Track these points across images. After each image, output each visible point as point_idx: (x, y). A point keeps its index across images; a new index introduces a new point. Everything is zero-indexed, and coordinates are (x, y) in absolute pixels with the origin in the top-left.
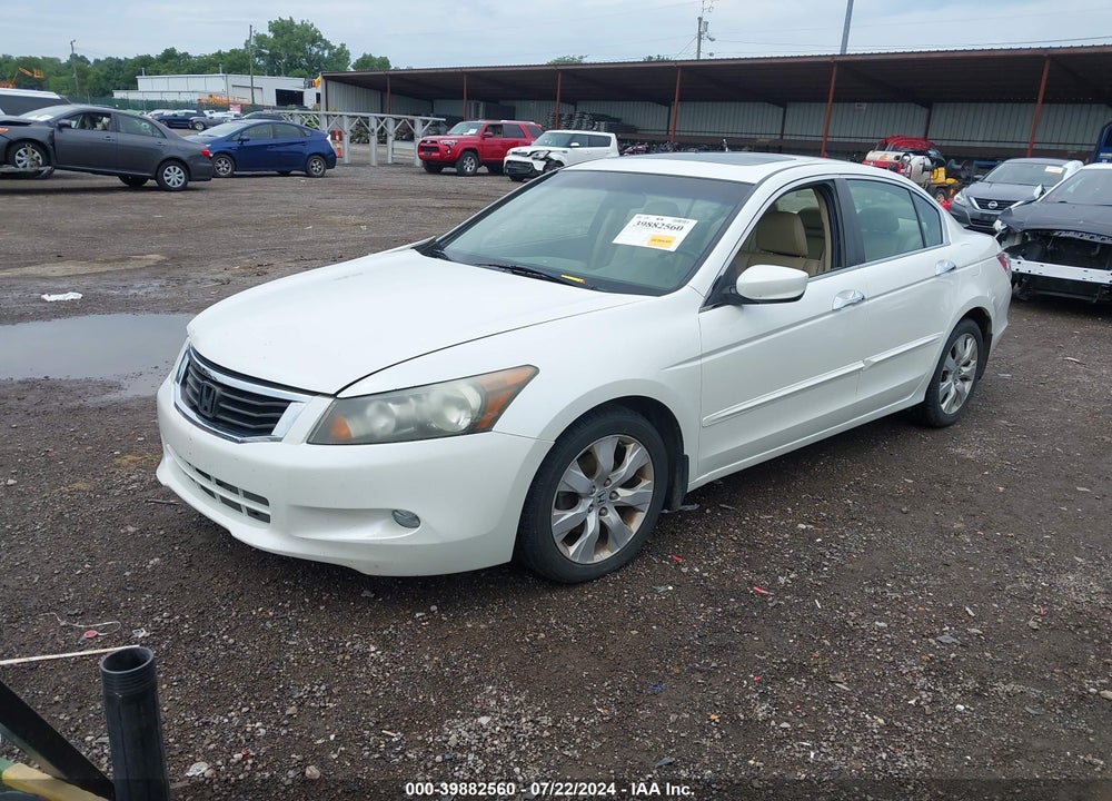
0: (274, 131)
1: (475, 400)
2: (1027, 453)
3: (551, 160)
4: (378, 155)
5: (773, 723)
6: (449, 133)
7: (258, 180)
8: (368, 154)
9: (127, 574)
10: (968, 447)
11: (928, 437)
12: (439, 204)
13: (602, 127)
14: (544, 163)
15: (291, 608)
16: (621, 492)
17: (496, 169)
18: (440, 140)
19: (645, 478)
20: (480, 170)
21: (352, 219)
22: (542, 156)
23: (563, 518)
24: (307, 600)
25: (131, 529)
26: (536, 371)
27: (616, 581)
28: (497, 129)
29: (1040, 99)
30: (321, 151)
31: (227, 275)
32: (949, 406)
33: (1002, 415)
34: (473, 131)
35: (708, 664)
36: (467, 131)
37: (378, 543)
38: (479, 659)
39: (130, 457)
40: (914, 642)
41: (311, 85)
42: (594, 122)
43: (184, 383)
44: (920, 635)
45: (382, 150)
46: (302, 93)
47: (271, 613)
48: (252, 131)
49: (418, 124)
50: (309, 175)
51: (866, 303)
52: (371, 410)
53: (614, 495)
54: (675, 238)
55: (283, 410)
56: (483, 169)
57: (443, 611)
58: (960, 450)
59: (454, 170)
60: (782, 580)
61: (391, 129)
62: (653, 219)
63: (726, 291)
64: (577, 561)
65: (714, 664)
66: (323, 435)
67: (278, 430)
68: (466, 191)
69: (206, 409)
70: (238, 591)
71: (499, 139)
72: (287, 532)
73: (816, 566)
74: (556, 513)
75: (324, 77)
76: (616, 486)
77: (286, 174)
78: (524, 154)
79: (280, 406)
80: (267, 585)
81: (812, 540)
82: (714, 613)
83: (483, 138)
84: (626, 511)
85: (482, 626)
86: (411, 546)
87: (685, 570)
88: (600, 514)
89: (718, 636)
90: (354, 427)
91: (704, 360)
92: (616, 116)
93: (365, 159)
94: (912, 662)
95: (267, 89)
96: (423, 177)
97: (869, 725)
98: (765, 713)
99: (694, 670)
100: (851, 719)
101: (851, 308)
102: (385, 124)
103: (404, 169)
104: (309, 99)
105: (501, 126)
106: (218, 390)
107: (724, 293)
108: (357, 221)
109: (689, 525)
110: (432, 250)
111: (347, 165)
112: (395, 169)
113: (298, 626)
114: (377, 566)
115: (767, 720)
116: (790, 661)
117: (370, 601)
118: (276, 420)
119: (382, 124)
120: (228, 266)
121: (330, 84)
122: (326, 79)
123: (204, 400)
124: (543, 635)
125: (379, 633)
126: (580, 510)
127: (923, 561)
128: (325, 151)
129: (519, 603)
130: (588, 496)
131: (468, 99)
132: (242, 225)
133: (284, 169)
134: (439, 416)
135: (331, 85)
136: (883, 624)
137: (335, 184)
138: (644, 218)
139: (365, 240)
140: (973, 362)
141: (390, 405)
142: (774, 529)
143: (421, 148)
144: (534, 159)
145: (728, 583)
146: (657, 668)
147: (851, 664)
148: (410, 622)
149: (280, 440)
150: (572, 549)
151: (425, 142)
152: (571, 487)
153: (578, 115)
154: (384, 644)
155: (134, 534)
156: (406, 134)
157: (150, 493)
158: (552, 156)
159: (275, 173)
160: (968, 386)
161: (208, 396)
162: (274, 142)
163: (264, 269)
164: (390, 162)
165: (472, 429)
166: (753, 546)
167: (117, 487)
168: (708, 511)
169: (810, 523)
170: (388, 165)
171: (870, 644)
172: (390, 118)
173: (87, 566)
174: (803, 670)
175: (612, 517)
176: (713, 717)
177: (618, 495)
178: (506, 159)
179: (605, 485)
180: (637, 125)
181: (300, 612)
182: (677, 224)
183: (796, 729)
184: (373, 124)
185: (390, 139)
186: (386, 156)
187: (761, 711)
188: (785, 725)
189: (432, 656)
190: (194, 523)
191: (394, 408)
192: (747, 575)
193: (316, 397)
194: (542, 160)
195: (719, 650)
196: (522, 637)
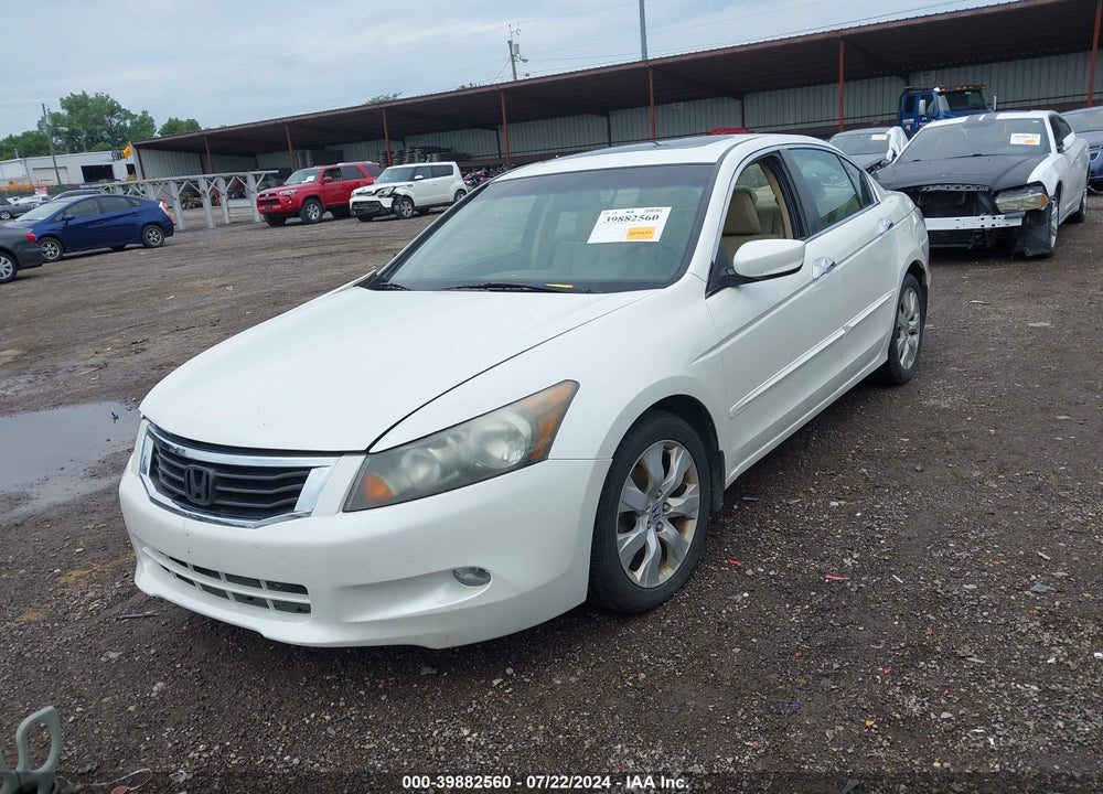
0: (100, 206)
1: (525, 428)
2: (993, 393)
3: (398, 195)
4: (215, 217)
5: (933, 716)
6: (286, 183)
7: (90, 259)
8: (204, 218)
9: (132, 708)
10: (938, 396)
11: (896, 396)
12: (298, 253)
13: (435, 158)
14: (392, 199)
15: (348, 706)
16: (671, 501)
17: (342, 212)
18: (278, 192)
19: (690, 483)
20: (324, 217)
21: (214, 282)
22: (387, 193)
23: (627, 540)
24: (362, 693)
25: (113, 655)
26: (576, 385)
27: (686, 601)
28: (334, 173)
29: (841, 78)
30: (154, 219)
31: (99, 359)
32: (906, 362)
33: (948, 363)
34: (311, 178)
35: (830, 667)
36: (305, 179)
37: (447, 610)
38: (590, 717)
39: (75, 573)
40: (1013, 597)
41: (120, 157)
42: (426, 154)
43: (154, 473)
44: (1012, 589)
45: (217, 212)
46: (110, 167)
47: (327, 717)
48: (73, 209)
49: (251, 180)
50: (147, 246)
51: (836, 268)
52: (405, 462)
53: (666, 507)
54: (654, 228)
55: (303, 479)
56: (328, 215)
57: (521, 672)
58: (932, 402)
59: (299, 220)
60: (848, 562)
61: (223, 188)
62: (622, 213)
63: (723, 273)
64: (645, 586)
65: (836, 666)
66: (359, 499)
67: (302, 503)
68: (320, 237)
69: (198, 496)
70: (275, 700)
71: (338, 183)
72: (335, 620)
73: (872, 541)
74: (620, 537)
75: (135, 146)
76: (665, 498)
77: (121, 249)
78: (369, 194)
79: (300, 475)
80: (307, 685)
81: (851, 514)
82: (804, 612)
83: (323, 184)
84: (678, 521)
85: (573, 679)
86: (485, 606)
87: (750, 572)
88: (657, 530)
89: (822, 634)
90: (392, 484)
91: (723, 347)
92: (446, 147)
93: (200, 223)
94: (1023, 619)
95: (72, 166)
96: (268, 231)
97: (1027, 695)
98: (918, 706)
99: (819, 677)
100: (1006, 694)
101: (826, 275)
102: (216, 184)
103: (245, 227)
104: (120, 170)
105: (338, 169)
106: (211, 472)
107: (723, 277)
108: (220, 283)
109: (724, 525)
110: (377, 284)
111: (182, 231)
112: (235, 228)
113: (367, 725)
114: (447, 637)
115: (925, 714)
116: (908, 645)
117: (434, 679)
118: (297, 493)
119: (213, 184)
120: (97, 349)
121: (142, 152)
122: (138, 147)
123: (194, 487)
124: (643, 676)
125: (463, 712)
126: (640, 530)
127: (968, 514)
128: (160, 219)
129: (599, 645)
130: (644, 513)
131: (293, 149)
132: (94, 306)
133: (117, 244)
134: (484, 455)
135: (144, 153)
136: (972, 586)
137: (177, 251)
138: (611, 213)
139: (236, 299)
140: (917, 315)
141: (431, 450)
142: (809, 511)
143: (260, 203)
144: (380, 197)
145: (799, 576)
146: (781, 684)
147: (968, 635)
148: (491, 693)
149: (309, 514)
150: (639, 574)
151: (264, 196)
152: (630, 506)
153: (408, 150)
154: (475, 723)
155: (119, 659)
156: (238, 192)
157: (117, 609)
158: (398, 191)
159: (108, 249)
160: (916, 338)
161: (198, 481)
162: (102, 216)
163: (140, 346)
164: (227, 222)
165: (527, 461)
166: (800, 534)
167: (75, 609)
168: (736, 507)
169: (840, 499)
170: (226, 225)
171: (973, 609)
172: (220, 177)
173: (78, 709)
174: (927, 652)
175: (669, 531)
176: (869, 723)
177: (670, 506)
178: (352, 200)
179: (658, 498)
180: (469, 152)
181: (360, 708)
182: (652, 215)
183: (959, 717)
184: (203, 186)
185: (223, 199)
186: (222, 216)
187: (913, 704)
188: (945, 715)
189: (536, 726)
190: (186, 632)
191: (436, 453)
192: (814, 565)
193: (343, 458)
194: (388, 196)
195: (831, 649)
196: (623, 681)
